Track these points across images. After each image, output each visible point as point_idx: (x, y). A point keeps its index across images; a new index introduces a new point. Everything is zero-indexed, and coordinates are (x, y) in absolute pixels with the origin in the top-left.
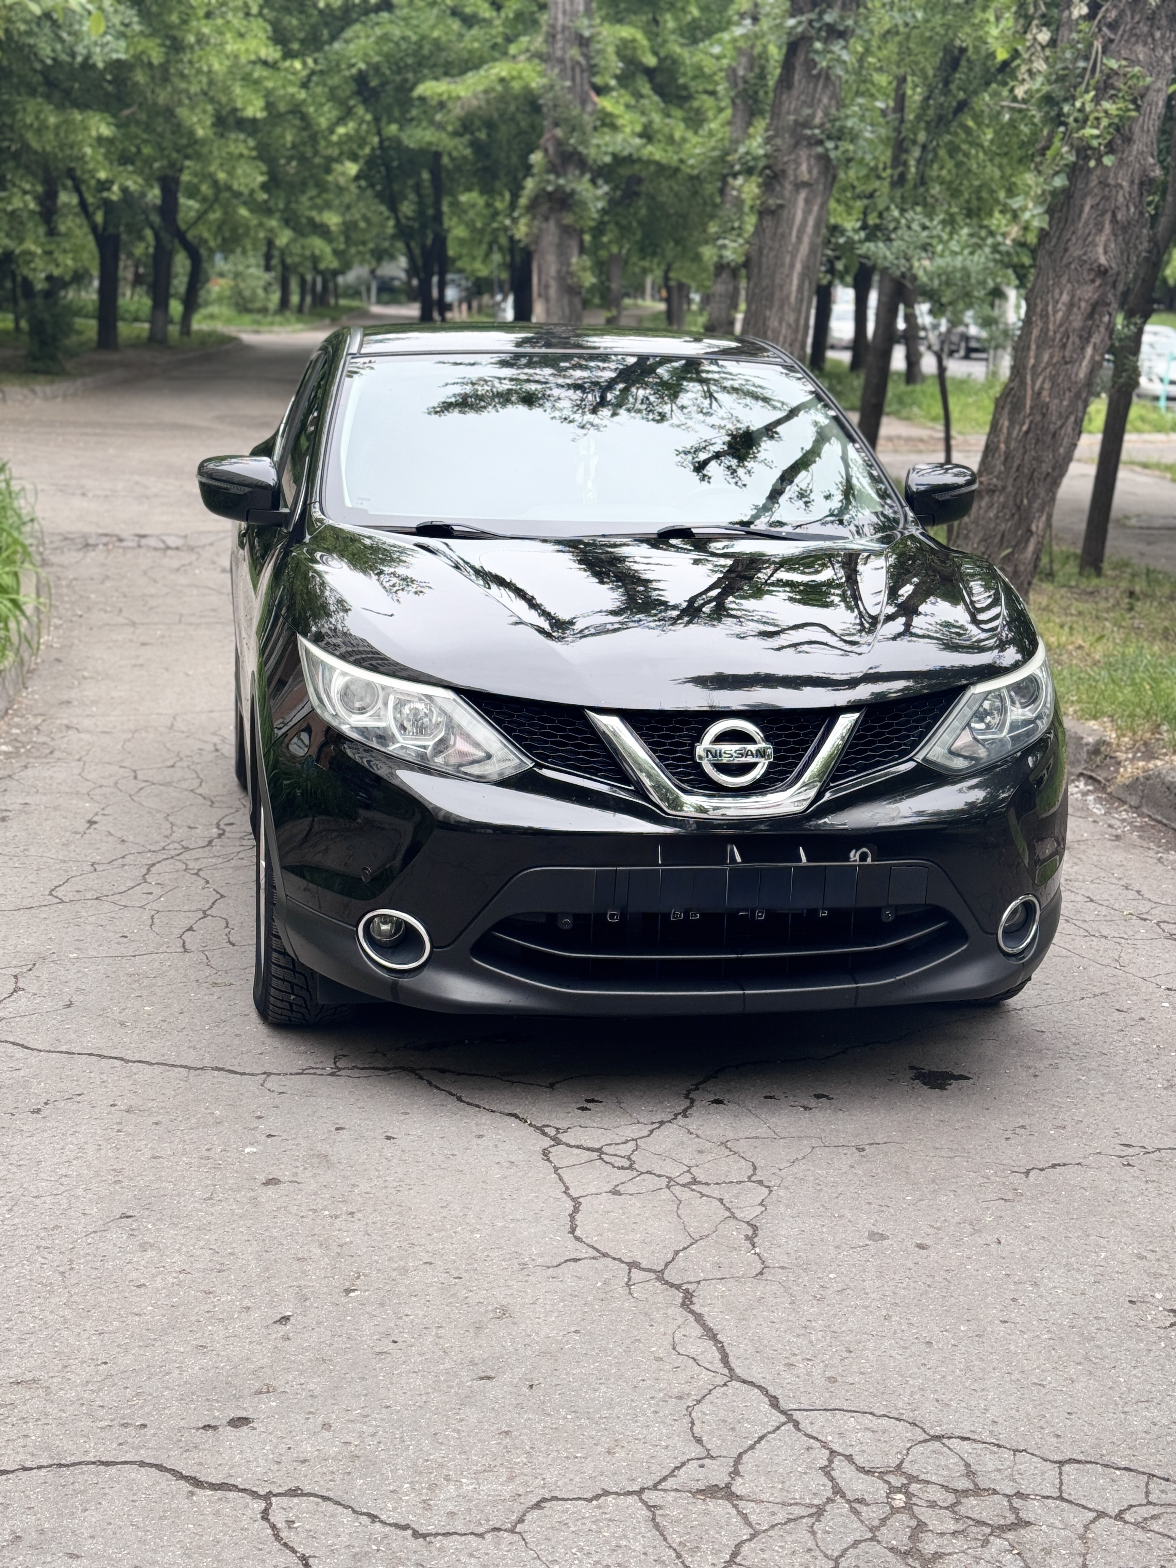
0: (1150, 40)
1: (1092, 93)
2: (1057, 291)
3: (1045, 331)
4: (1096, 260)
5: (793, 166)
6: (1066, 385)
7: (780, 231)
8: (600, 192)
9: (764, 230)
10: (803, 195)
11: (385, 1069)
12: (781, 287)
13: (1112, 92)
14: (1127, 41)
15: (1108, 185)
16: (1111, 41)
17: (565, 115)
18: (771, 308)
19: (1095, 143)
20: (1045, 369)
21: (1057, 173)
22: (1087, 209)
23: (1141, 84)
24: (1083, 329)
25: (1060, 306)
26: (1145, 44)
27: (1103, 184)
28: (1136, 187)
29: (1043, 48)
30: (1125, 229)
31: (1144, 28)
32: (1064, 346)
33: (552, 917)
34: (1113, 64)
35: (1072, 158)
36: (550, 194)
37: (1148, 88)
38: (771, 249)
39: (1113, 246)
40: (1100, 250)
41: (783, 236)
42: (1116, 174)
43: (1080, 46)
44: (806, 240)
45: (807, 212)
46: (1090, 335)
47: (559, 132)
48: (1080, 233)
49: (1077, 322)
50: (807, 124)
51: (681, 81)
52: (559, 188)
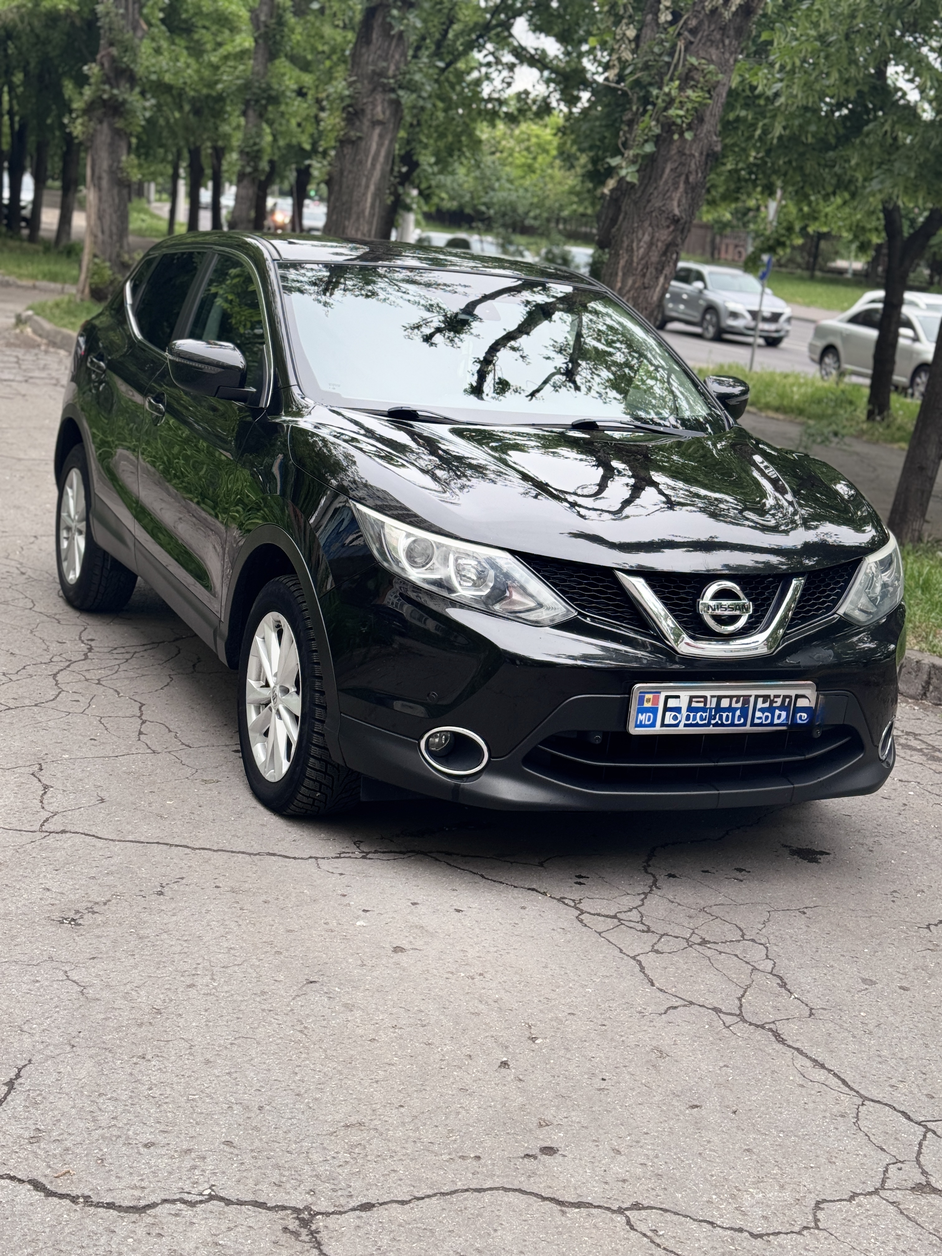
0: (721, 45)
1: (677, 83)
2: (640, 232)
3: (630, 262)
4: (672, 211)
5: (370, 107)
6: (644, 305)
7: (358, 158)
8: (147, 104)
9: (344, 156)
10: (377, 131)
11: (401, 853)
12: (358, 203)
13: (692, 83)
14: (704, 44)
15: (684, 154)
16: (691, 43)
17: (119, 37)
18: (349, 219)
19: (679, 121)
20: (629, 291)
21: (646, 141)
22: (667, 171)
23: (715, 79)
24: (658, 263)
25: (642, 244)
26: (717, 48)
27: (681, 153)
28: (704, 157)
29: (630, 41)
30: (693, 189)
31: (717, 36)
32: (644, 275)
33: (583, 735)
34: (694, 60)
35: (657, 131)
36: (104, 101)
37: (718, 82)
38: (350, 172)
39: (684, 201)
40: (675, 203)
41: (361, 162)
42: (691, 146)
43: (666, 44)
44: (378, 167)
45: (380, 145)
46: (663, 268)
47: (114, 51)
48: (660, 189)
49: (654, 257)
50: (382, 74)
51: (184, 16)
52: (113, 97)
